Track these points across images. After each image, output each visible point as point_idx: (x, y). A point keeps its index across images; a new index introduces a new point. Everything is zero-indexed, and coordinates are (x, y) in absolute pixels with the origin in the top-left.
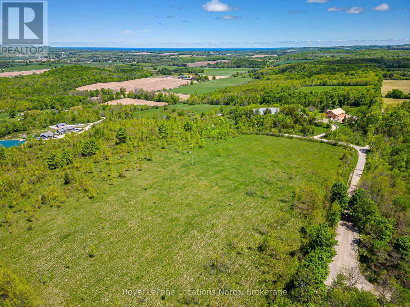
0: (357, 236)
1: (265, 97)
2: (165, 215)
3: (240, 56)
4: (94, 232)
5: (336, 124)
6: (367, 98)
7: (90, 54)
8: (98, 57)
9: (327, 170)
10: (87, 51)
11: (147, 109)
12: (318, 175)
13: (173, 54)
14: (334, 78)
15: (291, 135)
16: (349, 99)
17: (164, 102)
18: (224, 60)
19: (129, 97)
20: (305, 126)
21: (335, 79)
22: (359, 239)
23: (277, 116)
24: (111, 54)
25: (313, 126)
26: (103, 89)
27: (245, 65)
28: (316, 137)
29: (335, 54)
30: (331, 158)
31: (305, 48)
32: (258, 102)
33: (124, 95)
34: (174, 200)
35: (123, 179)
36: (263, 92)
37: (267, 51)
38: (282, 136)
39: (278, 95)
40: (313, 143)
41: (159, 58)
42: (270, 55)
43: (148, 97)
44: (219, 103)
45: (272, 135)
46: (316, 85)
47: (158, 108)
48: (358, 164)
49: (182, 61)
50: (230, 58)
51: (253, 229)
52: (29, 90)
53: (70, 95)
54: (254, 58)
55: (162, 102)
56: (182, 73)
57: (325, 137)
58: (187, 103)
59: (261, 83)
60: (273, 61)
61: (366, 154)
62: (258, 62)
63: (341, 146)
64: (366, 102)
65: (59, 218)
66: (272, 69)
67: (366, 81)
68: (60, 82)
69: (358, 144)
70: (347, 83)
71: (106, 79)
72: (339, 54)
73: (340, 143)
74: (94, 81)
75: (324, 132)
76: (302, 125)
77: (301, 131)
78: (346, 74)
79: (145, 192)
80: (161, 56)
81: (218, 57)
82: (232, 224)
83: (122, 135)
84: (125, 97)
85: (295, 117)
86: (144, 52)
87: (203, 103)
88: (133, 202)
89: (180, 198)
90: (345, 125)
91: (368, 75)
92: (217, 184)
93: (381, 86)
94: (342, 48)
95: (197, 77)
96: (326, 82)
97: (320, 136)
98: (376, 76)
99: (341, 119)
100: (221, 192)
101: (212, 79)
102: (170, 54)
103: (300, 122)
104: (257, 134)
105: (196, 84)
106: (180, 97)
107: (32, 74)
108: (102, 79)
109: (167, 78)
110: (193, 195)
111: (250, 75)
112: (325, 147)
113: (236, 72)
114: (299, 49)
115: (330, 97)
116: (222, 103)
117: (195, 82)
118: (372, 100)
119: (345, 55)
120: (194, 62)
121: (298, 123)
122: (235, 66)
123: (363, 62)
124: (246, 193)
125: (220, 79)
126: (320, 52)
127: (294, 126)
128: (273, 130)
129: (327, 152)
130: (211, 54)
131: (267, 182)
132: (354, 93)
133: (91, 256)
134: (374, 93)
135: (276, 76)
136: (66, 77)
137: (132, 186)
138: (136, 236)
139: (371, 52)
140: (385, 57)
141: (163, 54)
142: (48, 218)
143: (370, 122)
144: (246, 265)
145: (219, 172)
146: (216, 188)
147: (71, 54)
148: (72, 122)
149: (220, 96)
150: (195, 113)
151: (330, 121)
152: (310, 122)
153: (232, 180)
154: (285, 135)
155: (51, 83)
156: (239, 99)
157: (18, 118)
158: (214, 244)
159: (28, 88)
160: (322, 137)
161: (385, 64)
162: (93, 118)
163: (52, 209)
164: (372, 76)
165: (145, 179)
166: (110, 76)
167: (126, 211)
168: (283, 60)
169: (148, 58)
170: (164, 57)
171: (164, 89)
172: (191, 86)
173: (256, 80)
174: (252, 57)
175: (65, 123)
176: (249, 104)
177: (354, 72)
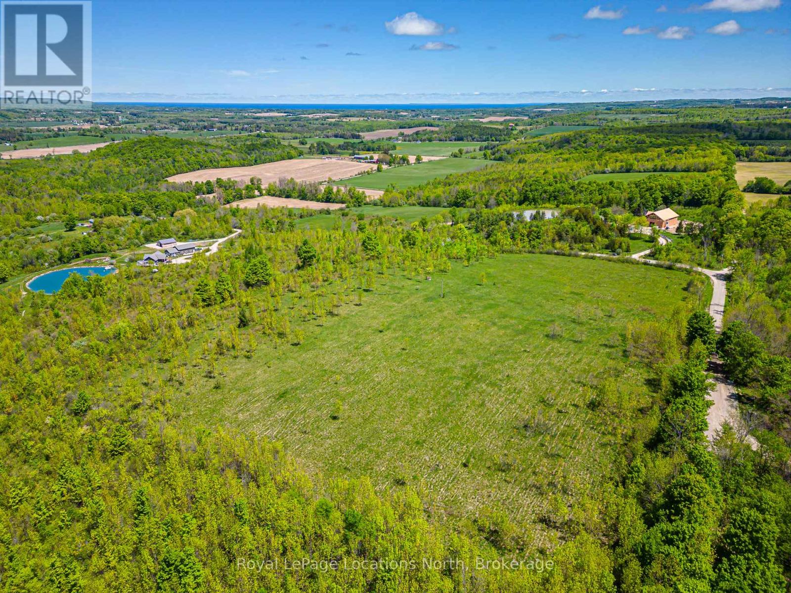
0: (734, 390)
1: (527, 191)
2: (427, 365)
3: (457, 118)
4: (324, 388)
5: (666, 235)
6: (713, 191)
7: (173, 116)
8: (188, 121)
9: (665, 305)
10: (163, 110)
11: (311, 215)
12: (652, 312)
13: (329, 114)
14: (645, 159)
15: (591, 254)
16: (680, 195)
17: (337, 203)
18: (429, 126)
20: (614, 238)
21: (648, 161)
22: (738, 394)
23: (561, 223)
24: (212, 114)
25: (627, 239)
26: (219, 181)
27: (471, 136)
28: (636, 256)
29: (639, 116)
30: (667, 287)
31: (578, 104)
32: (513, 202)
33: (259, 189)
34: (434, 345)
35: (336, 318)
36: (520, 182)
37: (507, 110)
38: (576, 256)
39: (551, 189)
40: (631, 265)
41: (305, 123)
42: (516, 118)
43: (306, 195)
44: (439, 203)
45: (557, 254)
46: (613, 172)
47: (329, 213)
48: (714, 295)
49: (350, 128)
50: (440, 123)
51: (573, 381)
52: (81, 181)
53: (164, 190)
54: (485, 123)
55: (333, 202)
56: (357, 152)
57: (652, 255)
58: (381, 203)
59: (511, 169)
60: (524, 127)
61: (725, 282)
62: (497, 129)
63: (680, 269)
64: (713, 199)
65: (258, 372)
66: (526, 143)
67: (705, 163)
68: (134, 169)
69: (709, 267)
70: (671, 167)
71: (218, 162)
72: (645, 116)
73: (678, 265)
74: (197, 166)
75: (649, 248)
76: (607, 237)
77: (607, 247)
78: (667, 152)
79: (380, 335)
80: (308, 120)
81: (417, 120)
82: (537, 376)
83: (308, 252)
84: (261, 195)
85: (595, 223)
86: (273, 111)
87: (410, 205)
88: (368, 348)
89: (442, 343)
90: (682, 238)
91: (708, 152)
92: (494, 324)
93: (734, 171)
94: (648, 103)
95: (388, 158)
96: (631, 165)
97: (642, 254)
98: (723, 154)
99: (672, 227)
100: (504, 334)
101: (414, 162)
102: (324, 115)
103: (603, 232)
104: (530, 252)
105: (387, 171)
106: (367, 194)
107: (70, 153)
108: (211, 161)
109: (330, 160)
110: (460, 339)
111: (485, 155)
112: (653, 274)
113: (458, 149)
114: (568, 106)
115: (647, 191)
116: (446, 204)
117: (385, 167)
118: (723, 195)
119: (657, 117)
120: (372, 130)
121: (600, 232)
122: (454, 137)
123: (694, 129)
124: (547, 336)
125: (430, 161)
126: (609, 111)
127: (593, 238)
128: (558, 245)
129: (659, 279)
130: (402, 116)
131: (574, 321)
132: (690, 183)
133: (335, 418)
134: (724, 182)
135: (535, 156)
136: (145, 158)
137: (356, 327)
138: (393, 392)
139: (705, 112)
140: (733, 120)
141: (310, 116)
142: (239, 373)
143: (727, 230)
144: (575, 425)
145: (491, 307)
146: (494, 329)
147: (135, 115)
148: (183, 237)
149: (439, 191)
150: (402, 221)
151: (654, 231)
152: (621, 231)
153: (515, 318)
154: (580, 253)
155: (117, 170)
156: (477, 196)
157: (83, 231)
158: (519, 401)
159: (77, 177)
160: (646, 256)
161: (736, 133)
162: (218, 231)
163: (237, 360)
164: (715, 154)
165: (374, 318)
166: (224, 155)
167: (363, 360)
168: (542, 127)
169: (284, 122)
170: (315, 122)
171: (330, 179)
172: (379, 174)
173: (495, 162)
174: (481, 120)
175: (172, 240)
176: (498, 204)
177: (681, 148)
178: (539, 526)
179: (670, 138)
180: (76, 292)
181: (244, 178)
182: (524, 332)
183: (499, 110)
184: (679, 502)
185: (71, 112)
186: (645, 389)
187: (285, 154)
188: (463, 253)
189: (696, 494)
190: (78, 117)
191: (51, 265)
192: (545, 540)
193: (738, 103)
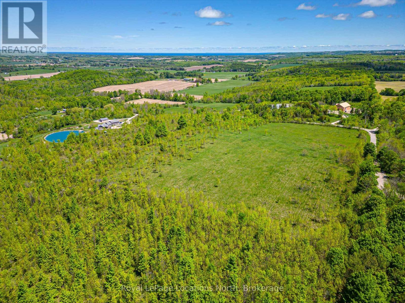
0: (385, 175)
1: (275, 95)
2: (251, 167)
3: (232, 60)
4: (208, 176)
5: (346, 114)
6: (366, 94)
7: (86, 59)
8: (95, 61)
9: (350, 144)
10: (80, 56)
11: (169, 107)
12: (345, 146)
13: (166, 58)
14: (330, 80)
15: (312, 123)
16: (350, 96)
17: (180, 101)
18: (218, 64)
19: (145, 97)
20: (322, 116)
21: (331, 81)
22: (387, 176)
23: (296, 109)
24: (106, 58)
25: (328, 116)
26: (120, 91)
27: (240, 69)
28: (333, 124)
29: (324, 59)
30: (349, 136)
31: (292, 53)
32: (269, 100)
33: (140, 95)
34: (251, 159)
35: (204, 149)
36: (271, 91)
38: (305, 124)
39: (287, 94)
40: (331, 127)
41: (155, 62)
42: (261, 60)
43: (164, 98)
44: (231, 101)
45: (296, 123)
46: (315, 86)
47: (178, 106)
48: (371, 140)
49: (178, 65)
50: (223, 62)
51: (316, 172)
52: (51, 91)
53: (94, 95)
54: (246, 63)
55: (178, 101)
56: (184, 77)
57: (340, 123)
58: (203, 101)
59: (263, 84)
60: (267, 65)
61: (375, 134)
62: (253, 66)
63: (354, 129)
64: (366, 98)
66: (269, 73)
67: (360, 82)
68: (75, 85)
69: (367, 128)
70: (343, 84)
71: (116, 82)
72: (327, 59)
73: (353, 127)
74: (106, 84)
75: (339, 120)
76: (318, 115)
77: (319, 120)
78: (341, 76)
79: (226, 155)
81: (211, 61)
82: (300, 170)
83: (183, 121)
84: (142, 98)
85: (312, 109)
86: (137, 56)
87: (217, 102)
88: (222, 161)
89: (255, 158)
90: (353, 115)
91: (361, 76)
92: (276, 151)
93: (375, 85)
94: (327, 53)
95: (201, 80)
96: (324, 83)
97: (336, 122)
98: (369, 77)
99: (348, 111)
100: (282, 154)
101: (214, 82)
102: (163, 58)
103: (316, 113)
104: (283, 122)
105: (202, 86)
106: (195, 98)
107: (39, 77)
108: (113, 82)
109: (172, 81)
110: (263, 156)
111: (249, 78)
112: (342, 131)
113: (235, 75)
114: (287, 54)
115: (334, 94)
116: (235, 102)
117: (200, 84)
118: (371, 96)
119: (333, 60)
120: (189, 66)
121: (315, 113)
122: (232, 70)
123: (353, 66)
124: (301, 155)
125: (222, 81)
126: (308, 57)
127: (312, 116)
128: (296, 119)
129: (345, 133)
130: (203, 59)
131: (311, 149)
132: (355, 91)
133: (216, 186)
134: (371, 90)
135: (275, 79)
136: (80, 80)
137: (214, 153)
138: (238, 177)
139: (357, 57)
140: (371, 61)
141: (157, 59)
142: (168, 170)
143: (375, 111)
144: (320, 188)
145: (272, 144)
146: (276, 153)
147: (67, 58)
148: (111, 117)
149: (231, 95)
150: (216, 109)
151: (340, 113)
152: (325, 112)
153: (285, 148)
154: (307, 122)
155: (67, 86)
156: (250, 98)
157: (61, 115)
158: (295, 179)
159: (49, 89)
160: (338, 123)
161: (373, 68)
162: (127, 115)
163: (165, 166)
164: (365, 78)
165: (221, 149)
166: (119, 79)
167: (221, 165)
168: (276, 64)
169: (144, 62)
170: (160, 62)
171: (174, 90)
172: (198, 88)
173: (255, 82)
174: (244, 61)
175: (106, 118)
176: (262, 101)
177: (348, 74)
178: (312, 222)
179: (341, 70)
180: (74, 141)
181: (132, 90)
182: (291, 153)
183: (252, 56)
184: (371, 206)
185: (33, 57)
186: (347, 174)
187: (149, 78)
188: (252, 122)
189: (378, 202)
190: (38, 59)
191: (51, 130)
192: (315, 226)
193: (372, 52)
